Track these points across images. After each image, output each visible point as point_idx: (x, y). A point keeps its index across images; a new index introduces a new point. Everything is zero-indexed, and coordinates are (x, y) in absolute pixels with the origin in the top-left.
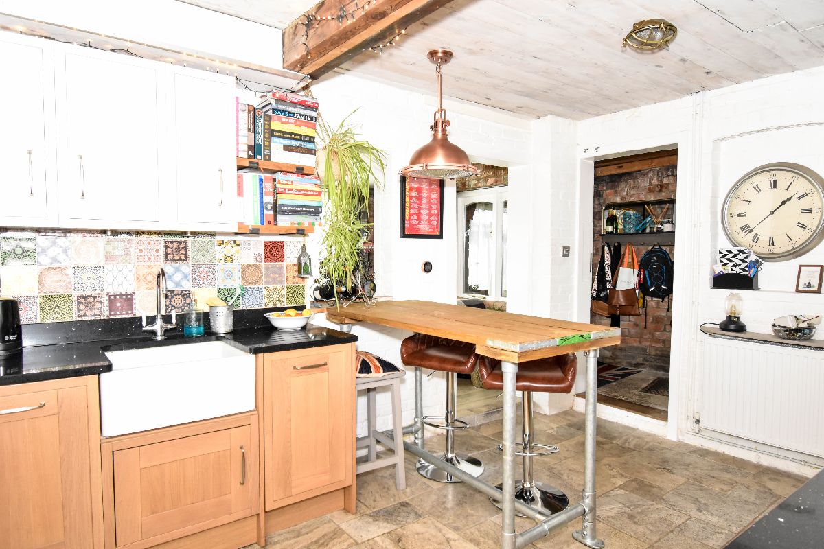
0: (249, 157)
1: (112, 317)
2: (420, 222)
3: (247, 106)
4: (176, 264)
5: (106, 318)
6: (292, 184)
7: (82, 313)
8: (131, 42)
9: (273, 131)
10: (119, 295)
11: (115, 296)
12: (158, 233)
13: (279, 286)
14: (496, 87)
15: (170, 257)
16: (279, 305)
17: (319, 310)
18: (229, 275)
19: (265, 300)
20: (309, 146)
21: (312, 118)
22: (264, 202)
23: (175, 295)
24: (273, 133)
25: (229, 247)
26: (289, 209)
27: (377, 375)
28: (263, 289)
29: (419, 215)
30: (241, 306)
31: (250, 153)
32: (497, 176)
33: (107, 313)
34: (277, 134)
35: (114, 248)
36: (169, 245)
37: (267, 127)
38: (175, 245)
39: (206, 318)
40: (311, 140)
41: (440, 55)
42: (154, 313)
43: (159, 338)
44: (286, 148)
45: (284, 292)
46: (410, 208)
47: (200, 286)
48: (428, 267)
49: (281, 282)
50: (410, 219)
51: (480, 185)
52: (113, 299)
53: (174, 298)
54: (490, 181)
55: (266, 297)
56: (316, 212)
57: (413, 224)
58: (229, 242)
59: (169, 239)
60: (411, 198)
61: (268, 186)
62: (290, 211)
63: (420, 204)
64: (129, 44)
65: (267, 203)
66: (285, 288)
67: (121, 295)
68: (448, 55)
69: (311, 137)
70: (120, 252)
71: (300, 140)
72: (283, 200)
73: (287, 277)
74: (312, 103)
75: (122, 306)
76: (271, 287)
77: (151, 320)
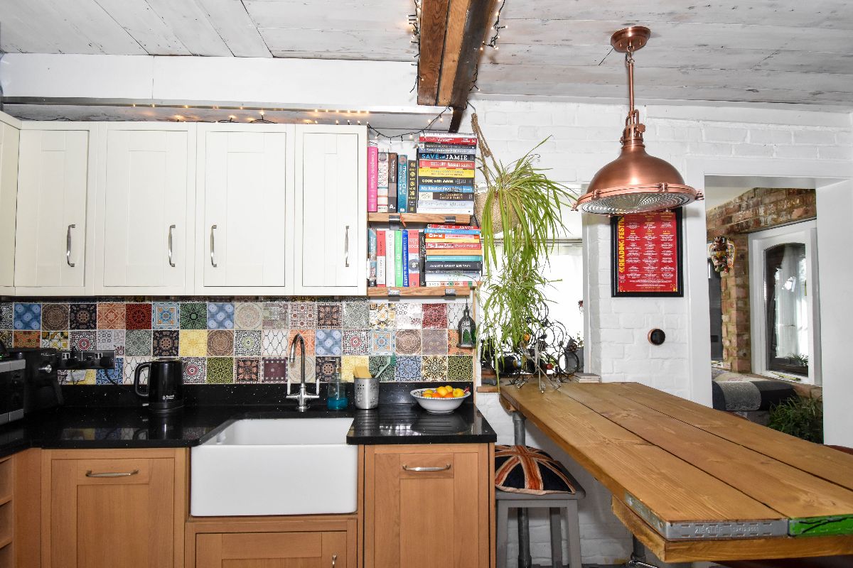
0: (391, 211)
1: (267, 382)
2: (643, 275)
3: (387, 155)
4: (328, 329)
5: (261, 383)
6: (444, 238)
7: (241, 377)
8: (264, 109)
9: (421, 178)
10: (273, 360)
11: (270, 360)
12: (312, 298)
13: (440, 356)
14: (756, 68)
15: (322, 322)
16: (439, 380)
17: (492, 388)
18: (382, 342)
19: (423, 373)
20: (467, 190)
21: (469, 156)
22: (410, 259)
23: (325, 362)
24: (420, 181)
25: (383, 311)
26: (439, 266)
27: (533, 492)
28: (421, 359)
29: (641, 266)
30: (396, 379)
31: (392, 207)
32: (807, 205)
33: (262, 378)
34: (426, 181)
35: (271, 313)
36: (322, 310)
37: (413, 174)
38: (328, 309)
39: (350, 390)
40: (470, 182)
41: (630, 34)
42: (298, 381)
43: (302, 408)
44: (437, 196)
45: (446, 364)
46: (626, 258)
47: (351, 353)
48: (657, 338)
49: (443, 351)
50: (626, 272)
51: (781, 219)
52: (269, 363)
53: (325, 365)
54: (796, 213)
55: (425, 368)
56: (474, 267)
57: (631, 279)
58: (382, 306)
59: (322, 303)
60: (627, 244)
61: (414, 242)
62: (441, 269)
63: (643, 250)
64: (262, 113)
65: (414, 261)
66: (447, 359)
67: (275, 360)
68: (642, 34)
69: (468, 179)
70: (276, 317)
71: (454, 184)
72: (431, 256)
73: (450, 346)
74: (469, 139)
75: (275, 372)
76: (431, 356)
77: (296, 388)
